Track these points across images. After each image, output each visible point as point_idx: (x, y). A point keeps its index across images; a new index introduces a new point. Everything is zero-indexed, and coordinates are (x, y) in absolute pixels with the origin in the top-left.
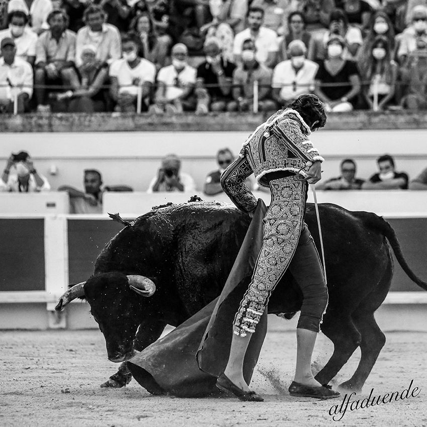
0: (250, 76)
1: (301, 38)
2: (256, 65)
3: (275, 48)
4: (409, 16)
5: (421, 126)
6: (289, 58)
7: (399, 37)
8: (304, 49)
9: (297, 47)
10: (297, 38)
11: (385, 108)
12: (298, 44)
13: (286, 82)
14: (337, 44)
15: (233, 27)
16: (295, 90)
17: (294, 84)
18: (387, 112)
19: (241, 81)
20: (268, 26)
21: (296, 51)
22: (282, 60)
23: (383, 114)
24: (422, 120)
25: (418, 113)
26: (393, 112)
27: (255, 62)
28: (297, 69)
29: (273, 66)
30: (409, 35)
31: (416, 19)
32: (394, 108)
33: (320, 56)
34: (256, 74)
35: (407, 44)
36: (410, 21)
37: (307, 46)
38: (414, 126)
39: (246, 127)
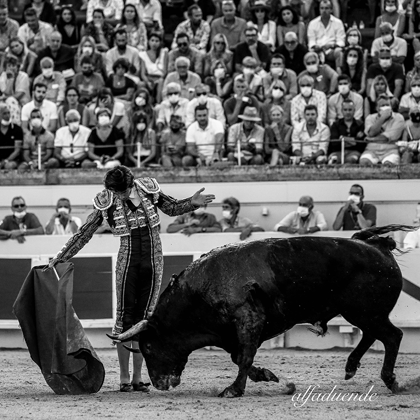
0: (37, 139)
1: (76, 108)
2: (43, 131)
3: (55, 116)
4: (165, 91)
5: (177, 180)
6: (67, 125)
7: (158, 106)
8: (79, 117)
9: (72, 114)
10: (73, 108)
11: (146, 165)
12: (73, 112)
13: (65, 145)
14: (106, 115)
15: (19, 99)
16: (72, 151)
17: (72, 145)
18: (148, 169)
19: (30, 144)
20: (49, 99)
21: (72, 118)
22: (61, 126)
23: (145, 170)
24: (177, 175)
25: (173, 170)
26: (153, 169)
27: (41, 128)
28: (74, 133)
29: (54, 132)
30: (165, 106)
31: (170, 94)
32: (154, 165)
33: (92, 123)
34: (42, 138)
35: (164, 113)
36: (165, 94)
37: (81, 114)
38: (171, 180)
39: (31, 182)
